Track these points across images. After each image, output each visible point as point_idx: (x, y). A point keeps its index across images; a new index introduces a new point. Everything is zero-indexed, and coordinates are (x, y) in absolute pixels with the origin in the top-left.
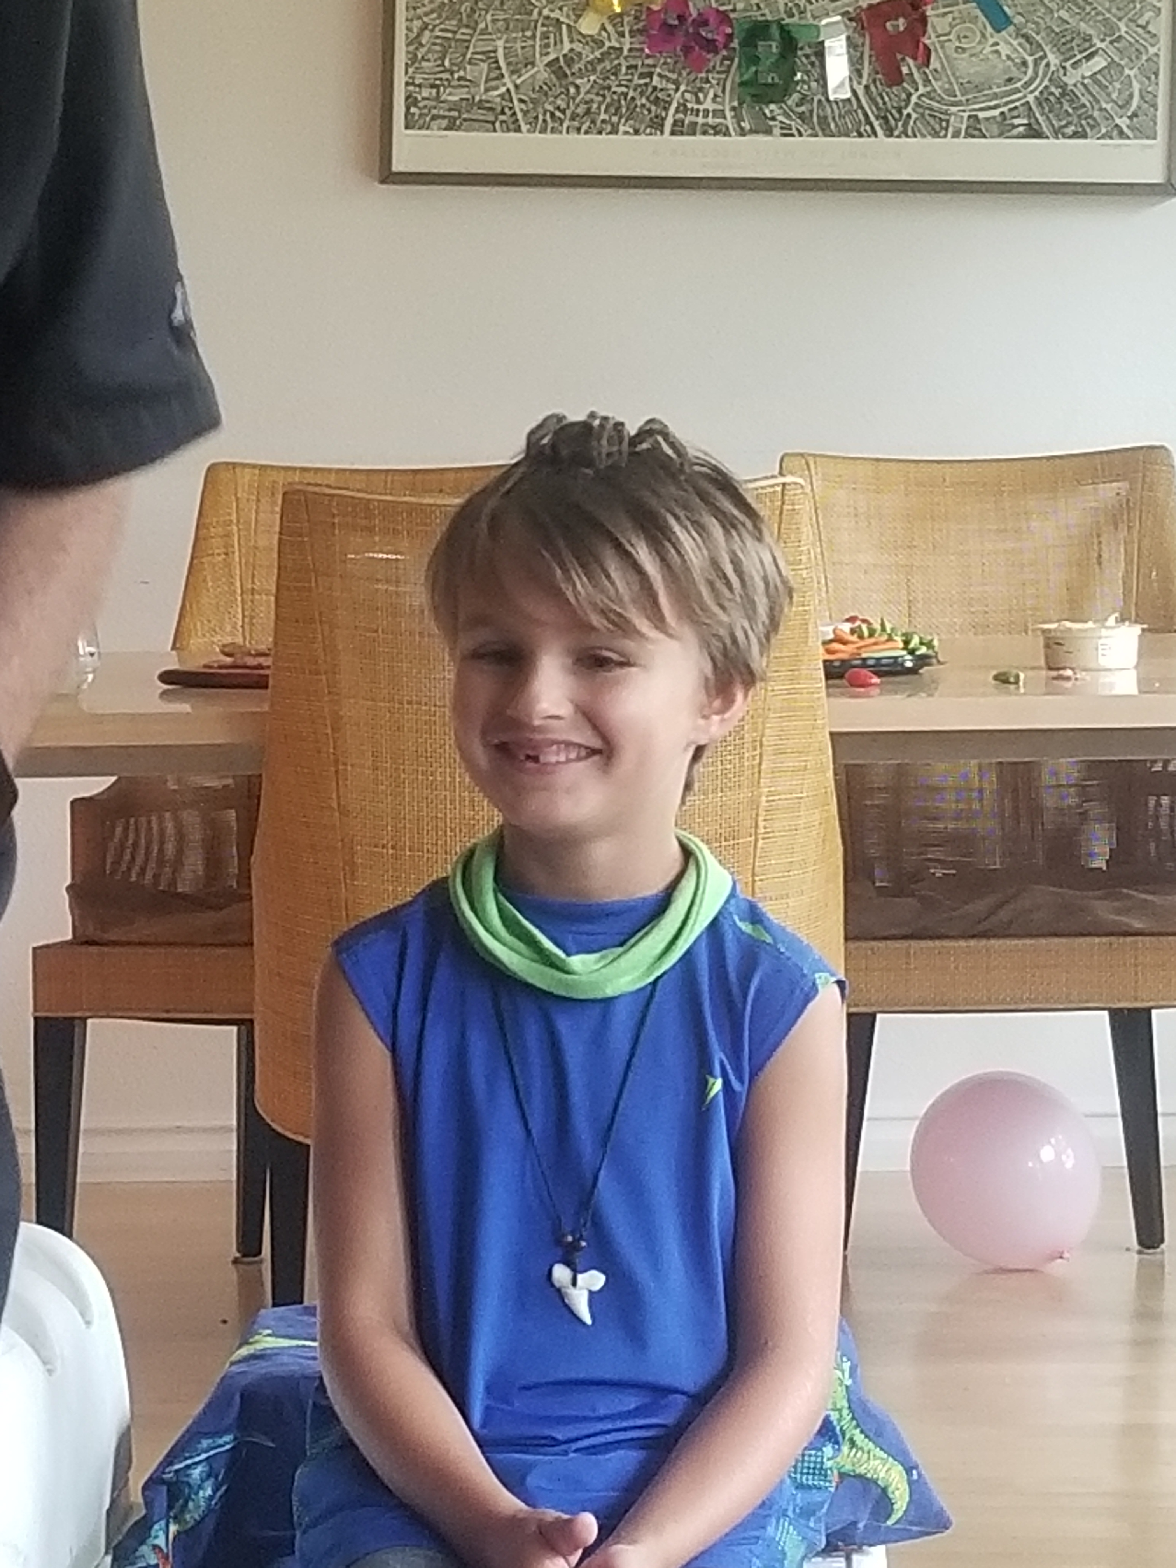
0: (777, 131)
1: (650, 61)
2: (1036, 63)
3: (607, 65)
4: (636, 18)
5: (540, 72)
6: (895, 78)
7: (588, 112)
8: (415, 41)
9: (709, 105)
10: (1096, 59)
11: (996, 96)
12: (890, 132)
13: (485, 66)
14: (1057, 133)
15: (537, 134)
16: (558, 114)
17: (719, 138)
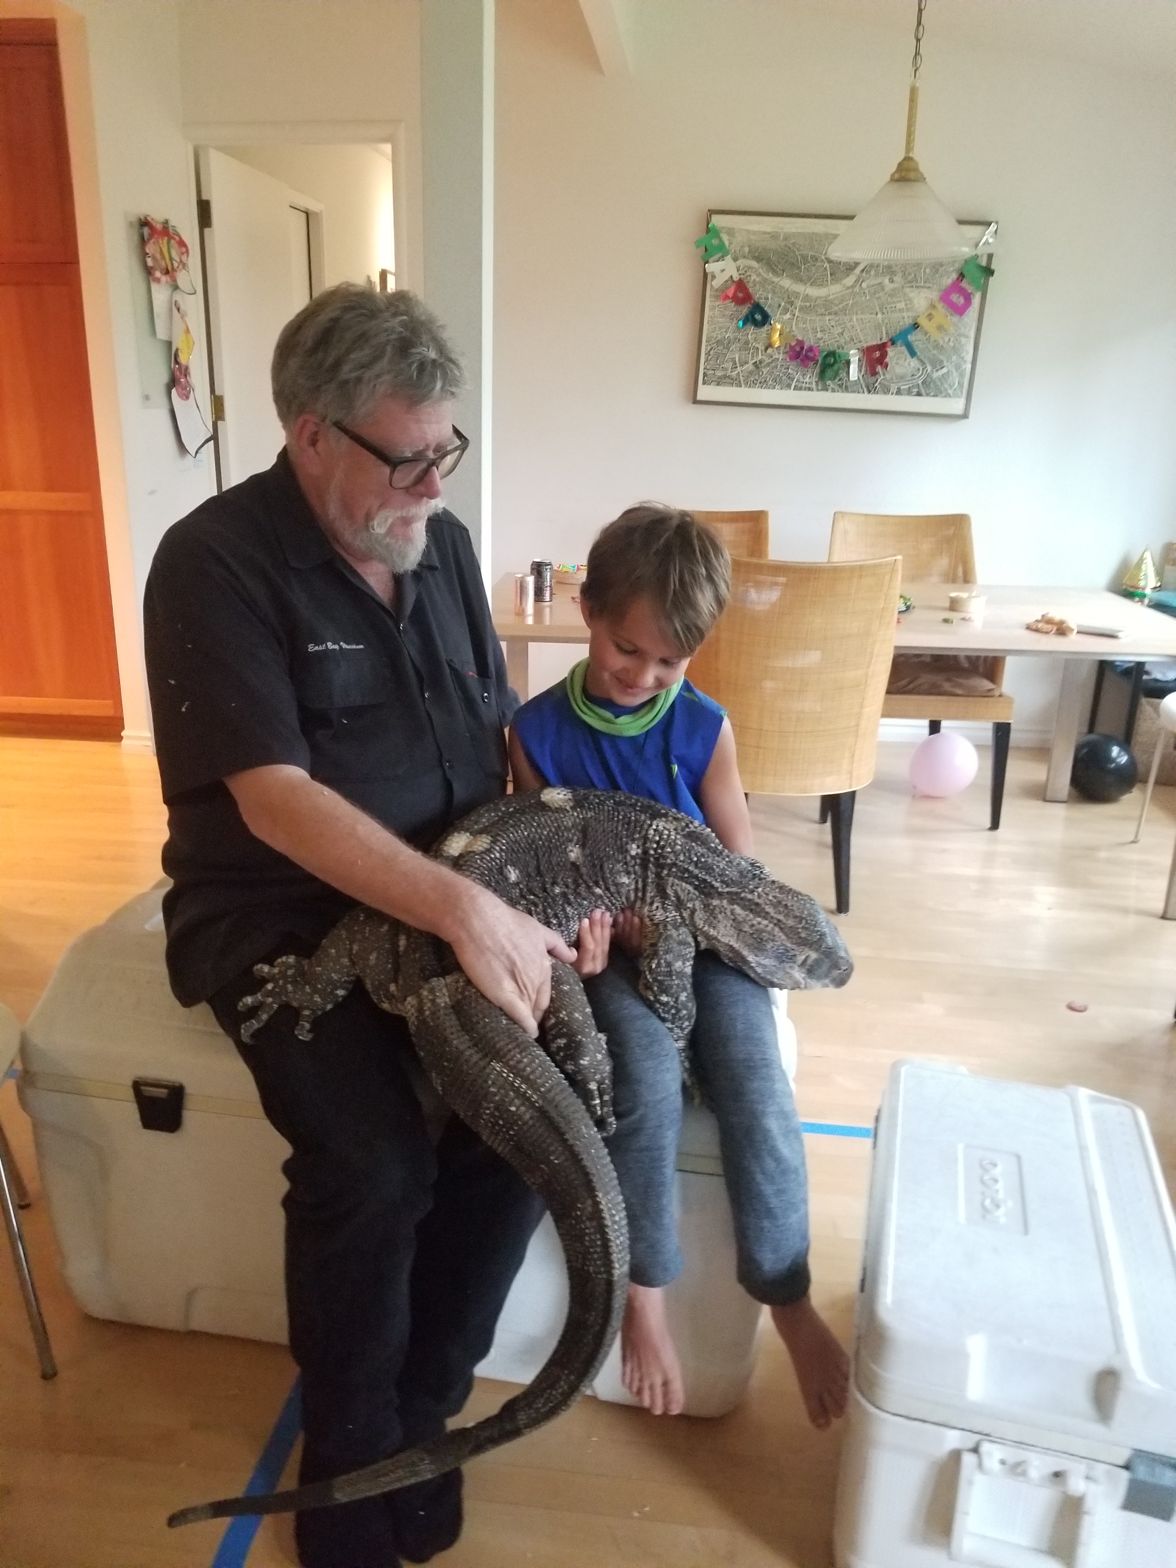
0: (830, 390)
1: (788, 364)
2: (923, 369)
3: (774, 364)
4: (785, 347)
5: (750, 366)
6: (874, 373)
7: (765, 381)
8: (708, 354)
9: (807, 380)
10: (944, 369)
11: (908, 381)
12: (869, 392)
13: (731, 363)
14: (928, 395)
15: (747, 389)
16: (755, 381)
17: (810, 392)
